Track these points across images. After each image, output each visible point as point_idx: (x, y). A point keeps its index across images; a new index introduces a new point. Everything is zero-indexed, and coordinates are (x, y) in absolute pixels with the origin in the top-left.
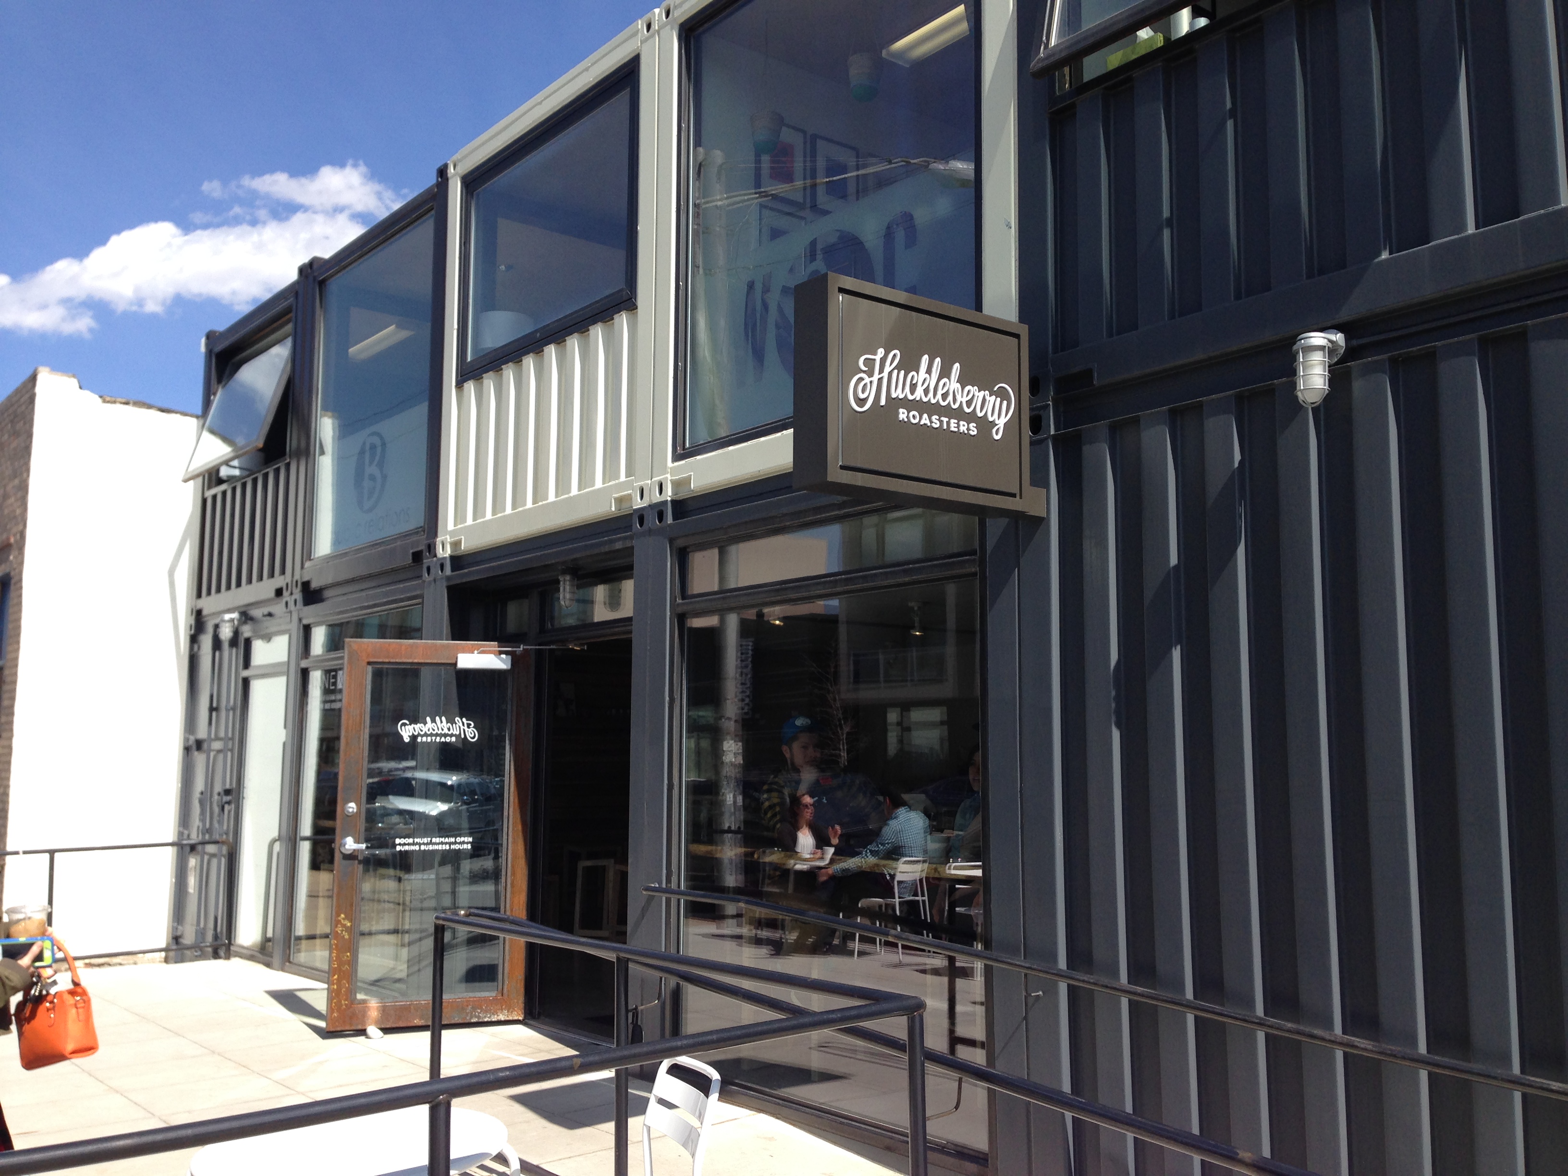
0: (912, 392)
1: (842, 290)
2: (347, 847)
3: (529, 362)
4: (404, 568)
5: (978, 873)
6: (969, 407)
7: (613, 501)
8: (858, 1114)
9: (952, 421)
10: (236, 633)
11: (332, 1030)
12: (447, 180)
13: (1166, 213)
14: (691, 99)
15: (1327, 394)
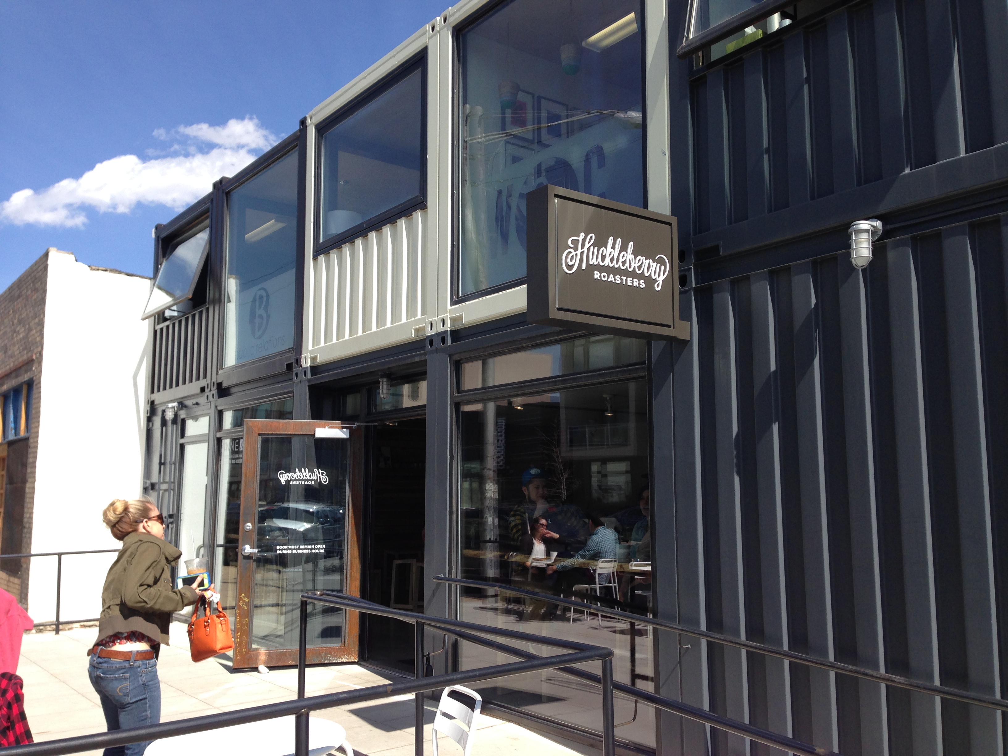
0: (603, 261)
1: (557, 196)
2: (246, 551)
3: (359, 242)
4: (281, 374)
5: (649, 568)
6: (639, 270)
7: (413, 330)
8: (571, 723)
9: (629, 279)
10: (176, 415)
11: (236, 667)
12: (306, 127)
13: (765, 145)
14: (460, 74)
15: (871, 260)
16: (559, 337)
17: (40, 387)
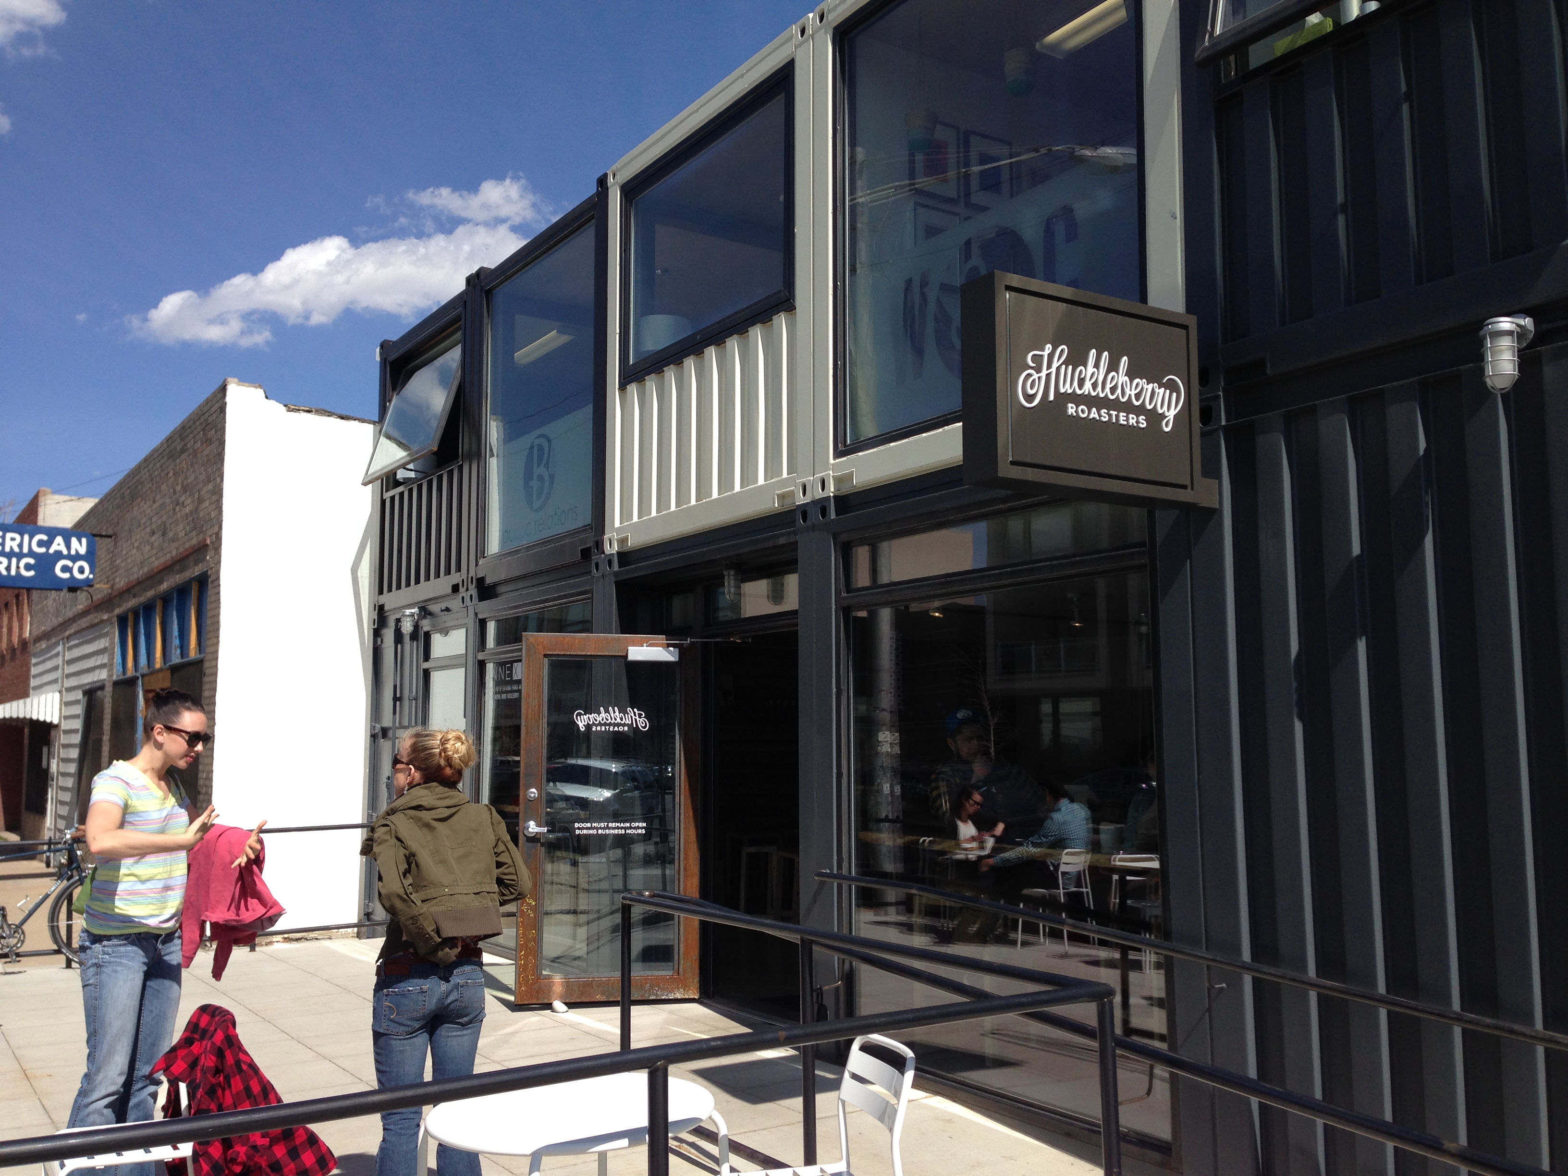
0: (1080, 387)
1: (1009, 288)
2: (530, 830)
3: (690, 363)
4: (573, 565)
5: (1155, 865)
6: (1137, 400)
7: (776, 497)
8: (1037, 1100)
9: (1122, 414)
10: (416, 627)
11: (520, 1003)
12: (607, 189)
13: (1340, 198)
14: (846, 101)
15: (1517, 380)
16: (1006, 506)
17: (219, 585)
